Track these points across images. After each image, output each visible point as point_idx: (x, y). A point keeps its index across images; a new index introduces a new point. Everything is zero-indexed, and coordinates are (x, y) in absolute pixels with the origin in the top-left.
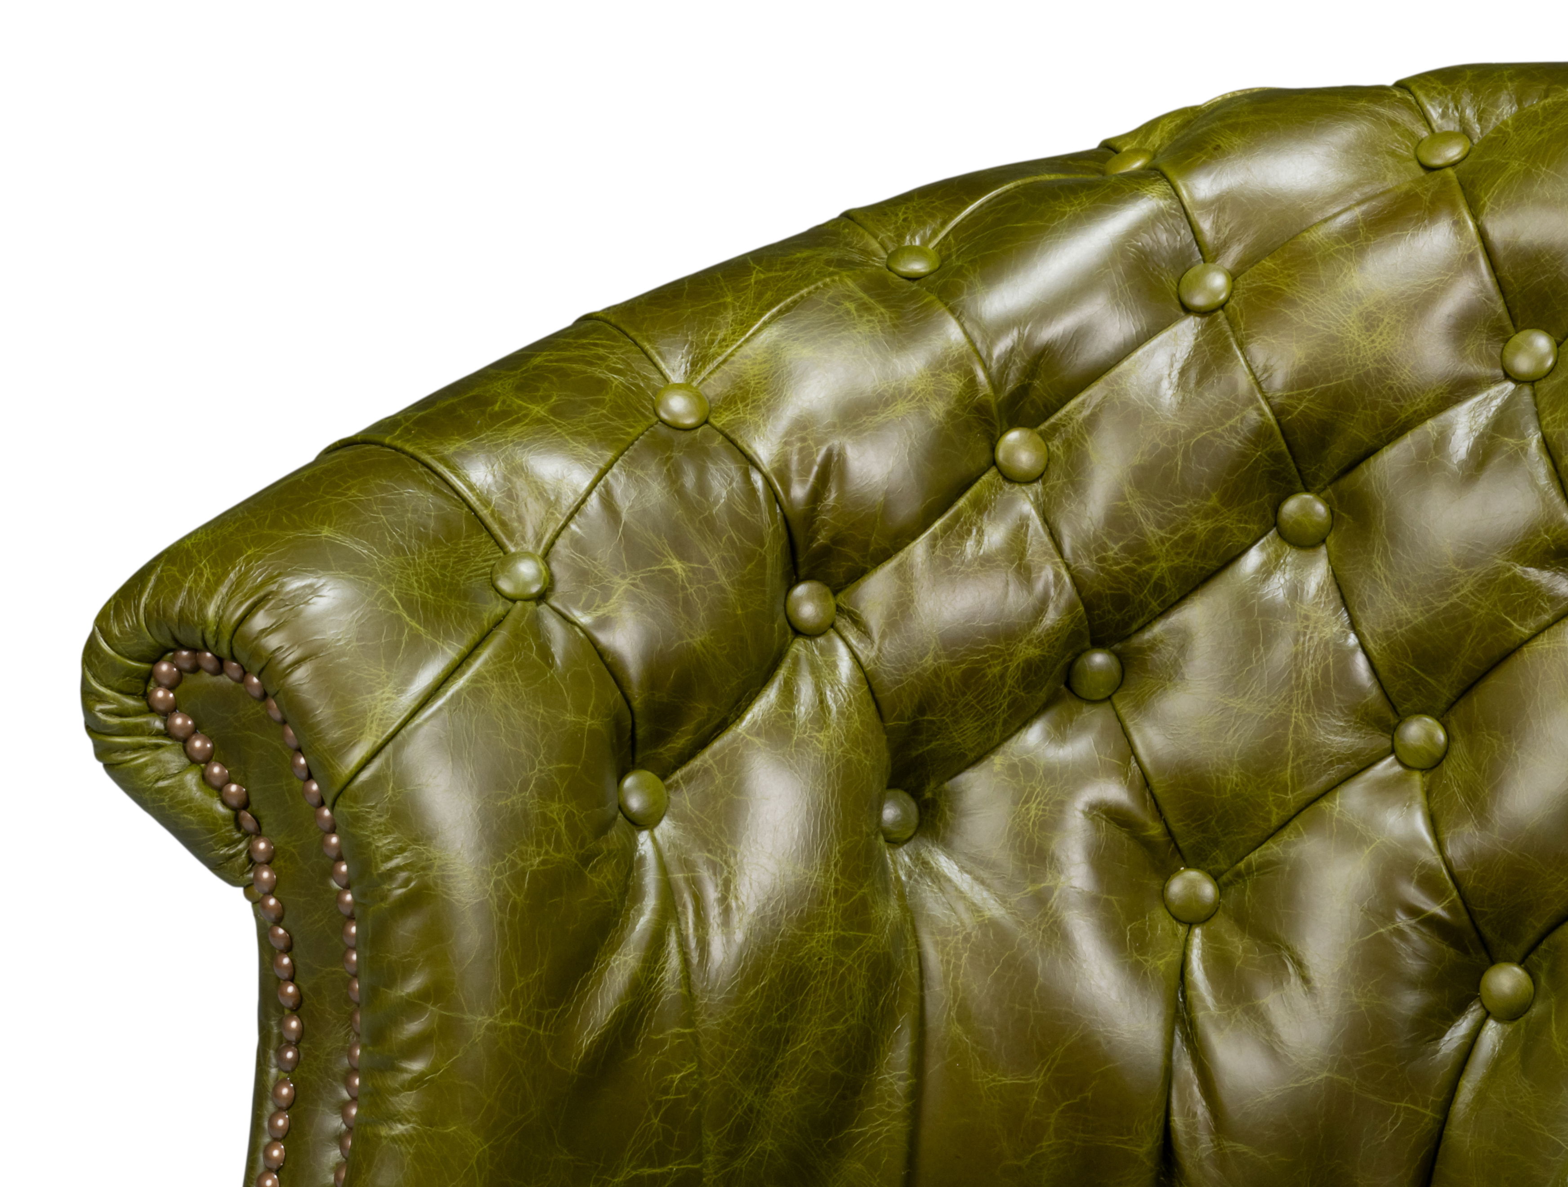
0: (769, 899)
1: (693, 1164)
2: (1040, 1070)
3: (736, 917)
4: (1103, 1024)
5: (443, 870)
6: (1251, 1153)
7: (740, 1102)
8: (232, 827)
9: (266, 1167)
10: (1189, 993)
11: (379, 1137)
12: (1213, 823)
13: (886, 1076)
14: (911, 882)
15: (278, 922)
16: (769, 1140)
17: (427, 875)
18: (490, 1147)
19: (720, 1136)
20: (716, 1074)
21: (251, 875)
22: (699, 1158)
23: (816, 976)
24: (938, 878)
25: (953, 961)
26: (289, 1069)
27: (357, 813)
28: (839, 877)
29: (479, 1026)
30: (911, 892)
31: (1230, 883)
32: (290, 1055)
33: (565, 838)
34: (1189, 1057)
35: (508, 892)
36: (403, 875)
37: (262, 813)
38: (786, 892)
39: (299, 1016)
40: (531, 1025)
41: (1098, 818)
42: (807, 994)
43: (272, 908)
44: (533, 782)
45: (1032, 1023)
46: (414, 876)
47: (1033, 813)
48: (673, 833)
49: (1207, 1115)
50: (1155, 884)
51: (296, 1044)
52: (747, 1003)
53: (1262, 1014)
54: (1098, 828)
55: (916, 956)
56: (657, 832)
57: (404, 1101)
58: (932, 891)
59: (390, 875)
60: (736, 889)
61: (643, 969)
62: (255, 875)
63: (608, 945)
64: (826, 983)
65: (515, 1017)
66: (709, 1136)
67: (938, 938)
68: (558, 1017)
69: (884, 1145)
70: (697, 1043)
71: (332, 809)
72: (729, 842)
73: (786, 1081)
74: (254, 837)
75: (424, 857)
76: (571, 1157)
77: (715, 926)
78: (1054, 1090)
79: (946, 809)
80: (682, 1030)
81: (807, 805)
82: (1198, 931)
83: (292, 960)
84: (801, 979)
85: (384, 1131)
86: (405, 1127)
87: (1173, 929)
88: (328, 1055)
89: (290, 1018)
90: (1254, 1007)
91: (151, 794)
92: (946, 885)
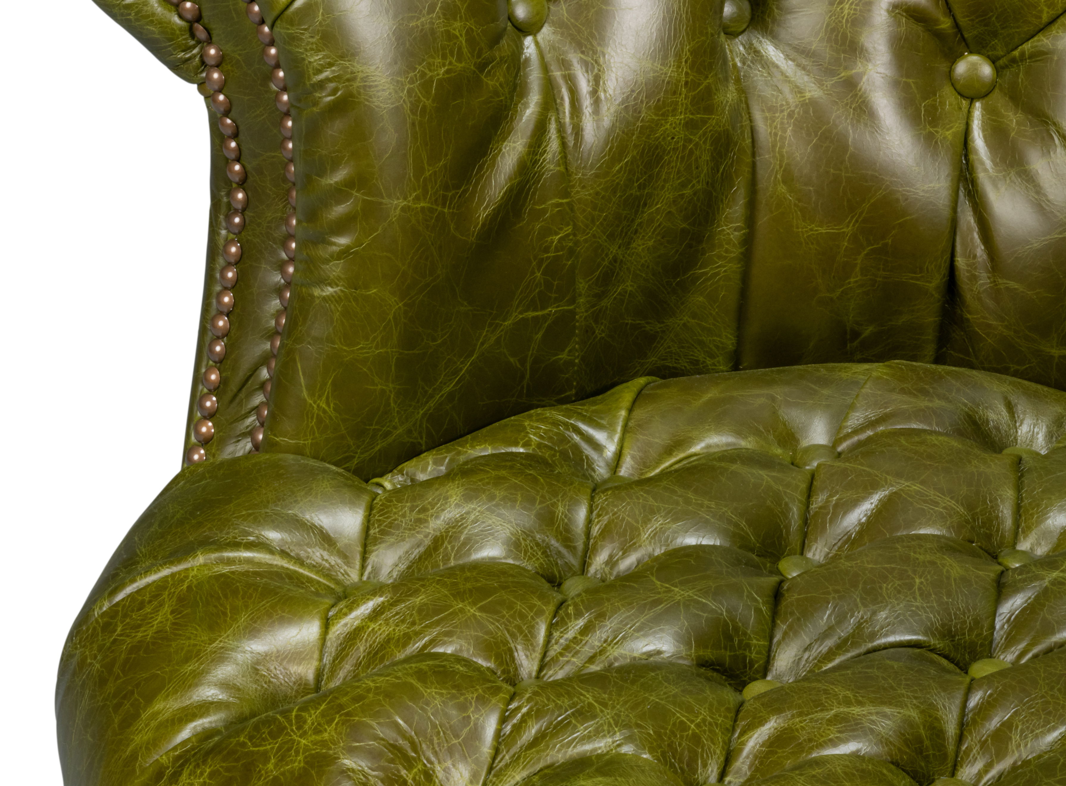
0: (633, 91)
1: (568, 306)
2: (849, 222)
3: (604, 108)
4: (901, 184)
5: (365, 82)
6: (1021, 290)
7: (607, 255)
8: (187, 36)
9: (218, 310)
10: (972, 157)
11: (312, 296)
12: (994, 19)
13: (725, 228)
14: (745, 67)
15: (227, 114)
16: (628, 284)
17: (351, 86)
18: (404, 305)
19: (591, 282)
20: (587, 234)
21: (204, 75)
22: (573, 301)
23: (669, 152)
24: (767, 64)
25: (780, 133)
26: (237, 231)
27: (292, 33)
28: (689, 71)
29: (395, 209)
30: (744, 76)
31: (1005, 67)
32: (237, 220)
33: (465, 50)
34: (970, 209)
35: (419, 97)
36: (332, 85)
37: (212, 26)
38: (646, 85)
39: (244, 189)
40: (438, 205)
41: (899, 16)
42: (662, 166)
43: (221, 102)
44: (439, 5)
45: (844, 184)
46: (340, 86)
47: (846, 12)
48: (552, 37)
49: (985, 257)
50: (943, 67)
51: (243, 212)
52: (613, 176)
53: (1032, 177)
54: (899, 24)
55: (750, 131)
56: (540, 37)
57: (334, 268)
58: (762, 76)
59: (321, 85)
60: (604, 83)
61: (529, 153)
62: (207, 75)
63: (501, 134)
64: (677, 157)
65: (425, 199)
66: (581, 283)
67: (767, 114)
68: (460, 197)
69: (721, 283)
70: (572, 210)
71: (272, 27)
72: (599, 44)
73: (643, 236)
74: (205, 44)
75: (349, 70)
76: (470, 308)
77: (588, 114)
78: (861, 238)
79: (774, 7)
80: (560, 201)
81: (663, 13)
82: (978, 105)
83: (238, 145)
84: (657, 155)
85: (317, 292)
86: (335, 289)
87: (958, 104)
88: (269, 222)
89: (237, 189)
90: (1025, 171)
91: (120, 9)
92: (774, 70)
